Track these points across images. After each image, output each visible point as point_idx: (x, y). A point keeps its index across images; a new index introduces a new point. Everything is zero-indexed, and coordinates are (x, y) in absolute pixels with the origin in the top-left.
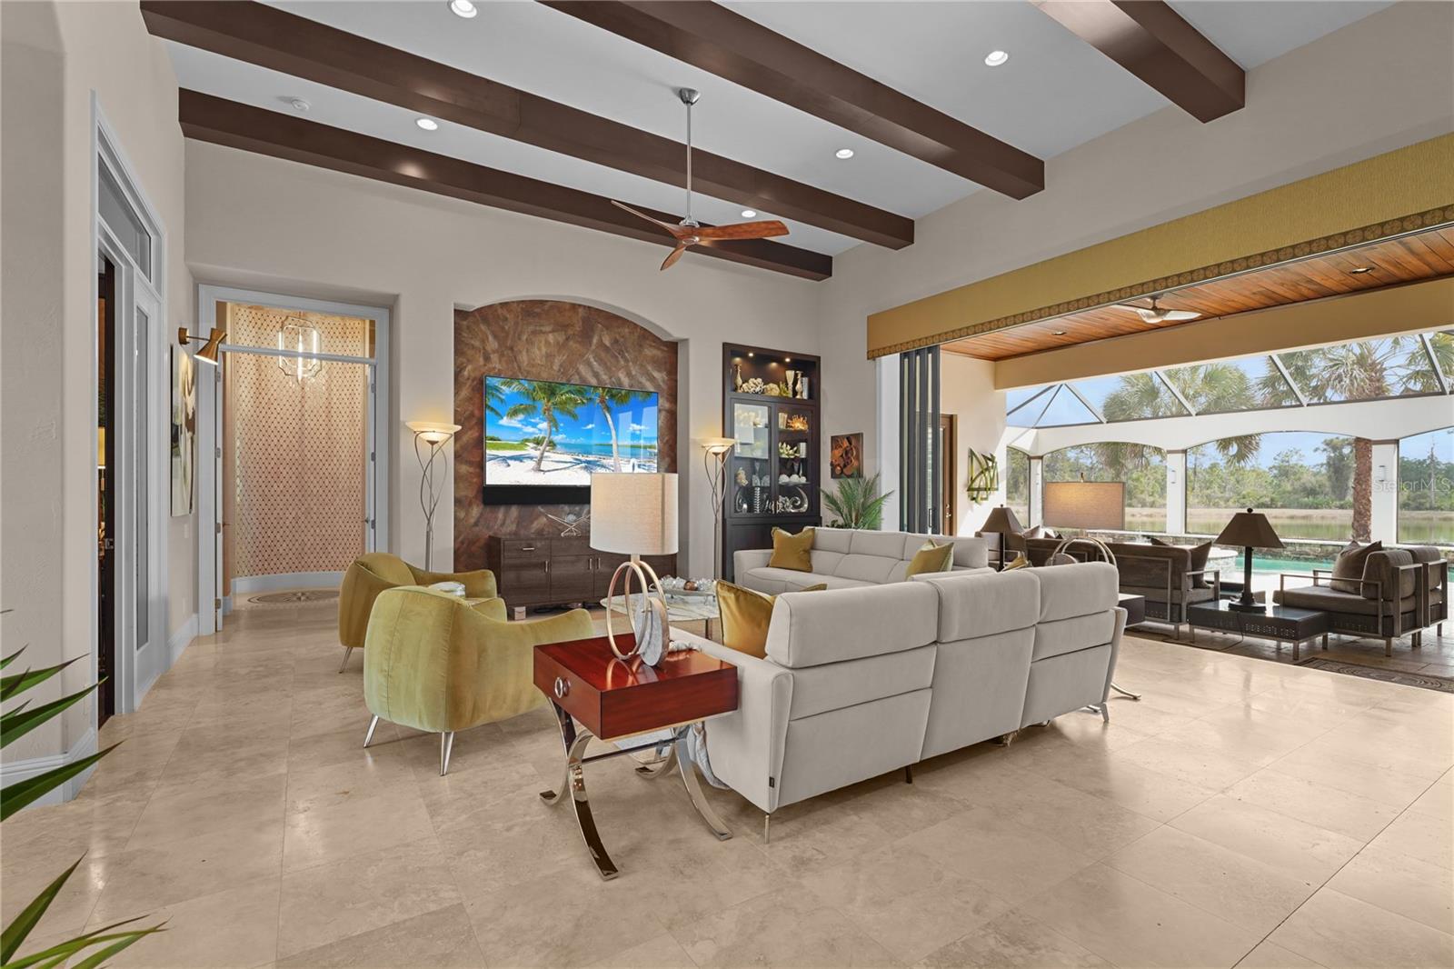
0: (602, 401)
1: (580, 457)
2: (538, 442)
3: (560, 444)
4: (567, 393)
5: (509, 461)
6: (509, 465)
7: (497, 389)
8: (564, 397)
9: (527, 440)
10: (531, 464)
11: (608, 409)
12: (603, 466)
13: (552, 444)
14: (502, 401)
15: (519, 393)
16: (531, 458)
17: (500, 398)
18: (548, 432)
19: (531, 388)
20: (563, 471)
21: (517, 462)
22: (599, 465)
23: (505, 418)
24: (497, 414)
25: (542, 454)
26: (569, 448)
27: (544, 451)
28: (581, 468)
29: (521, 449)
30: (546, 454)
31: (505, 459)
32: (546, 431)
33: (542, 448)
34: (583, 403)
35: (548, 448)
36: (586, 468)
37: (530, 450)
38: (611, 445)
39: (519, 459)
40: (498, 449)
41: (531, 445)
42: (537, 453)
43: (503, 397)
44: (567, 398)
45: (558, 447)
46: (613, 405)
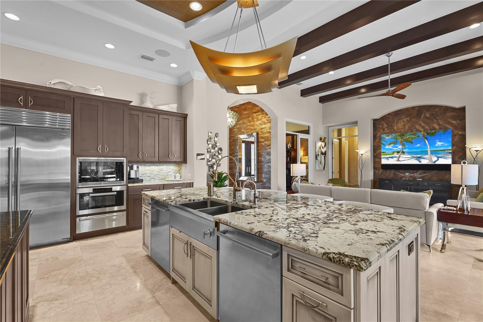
0: (424, 136)
1: (414, 156)
2: (398, 152)
3: (406, 152)
4: (409, 135)
5: (389, 159)
6: (388, 160)
7: (384, 138)
8: (407, 137)
9: (394, 152)
10: (396, 159)
11: (426, 138)
12: (424, 158)
13: (403, 153)
14: (386, 141)
15: (392, 138)
16: (396, 157)
17: (385, 140)
18: (402, 149)
19: (396, 136)
20: (408, 161)
21: (391, 159)
22: (422, 158)
23: (387, 146)
24: (384, 145)
25: (400, 156)
26: (409, 153)
27: (400, 155)
28: (414, 159)
29: (393, 155)
30: (401, 156)
31: (387, 158)
32: (401, 148)
33: (399, 154)
34: (415, 138)
35: (402, 154)
36: (416, 159)
37: (395, 155)
38: (428, 151)
39: (392, 157)
40: (385, 155)
41: (396, 153)
42: (398, 156)
43: (386, 140)
44: (408, 137)
45: (406, 153)
46: (428, 136)
